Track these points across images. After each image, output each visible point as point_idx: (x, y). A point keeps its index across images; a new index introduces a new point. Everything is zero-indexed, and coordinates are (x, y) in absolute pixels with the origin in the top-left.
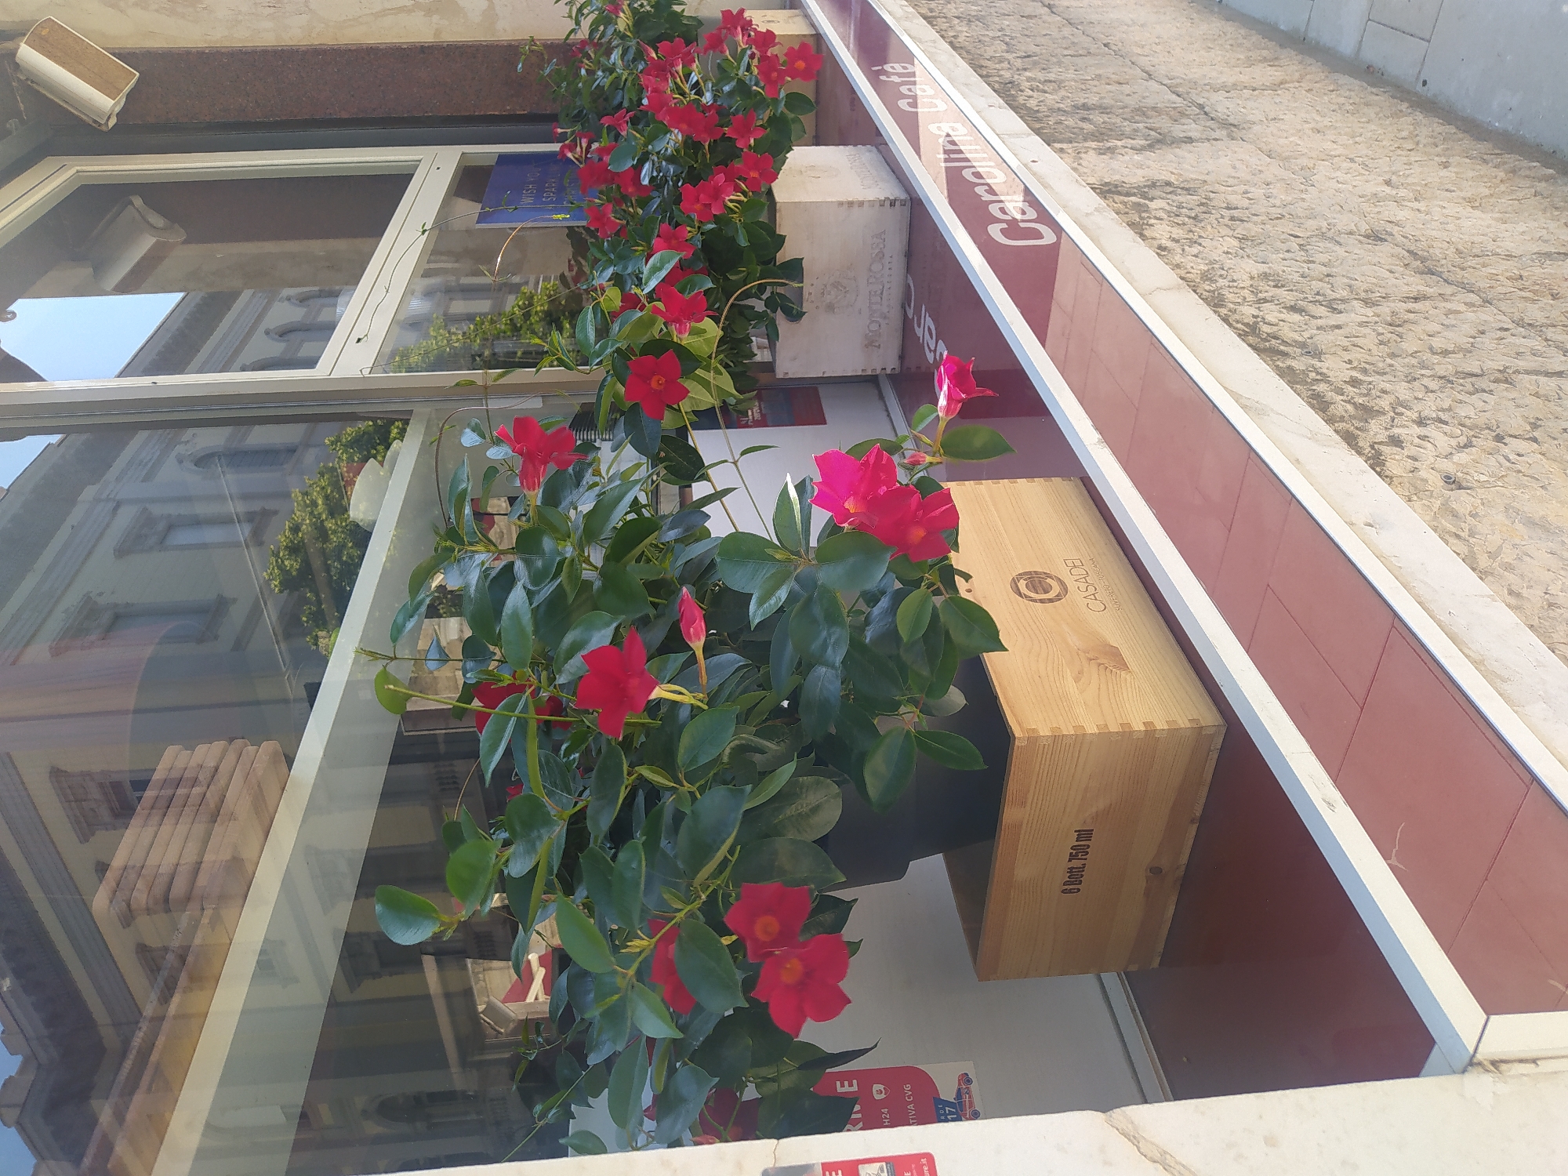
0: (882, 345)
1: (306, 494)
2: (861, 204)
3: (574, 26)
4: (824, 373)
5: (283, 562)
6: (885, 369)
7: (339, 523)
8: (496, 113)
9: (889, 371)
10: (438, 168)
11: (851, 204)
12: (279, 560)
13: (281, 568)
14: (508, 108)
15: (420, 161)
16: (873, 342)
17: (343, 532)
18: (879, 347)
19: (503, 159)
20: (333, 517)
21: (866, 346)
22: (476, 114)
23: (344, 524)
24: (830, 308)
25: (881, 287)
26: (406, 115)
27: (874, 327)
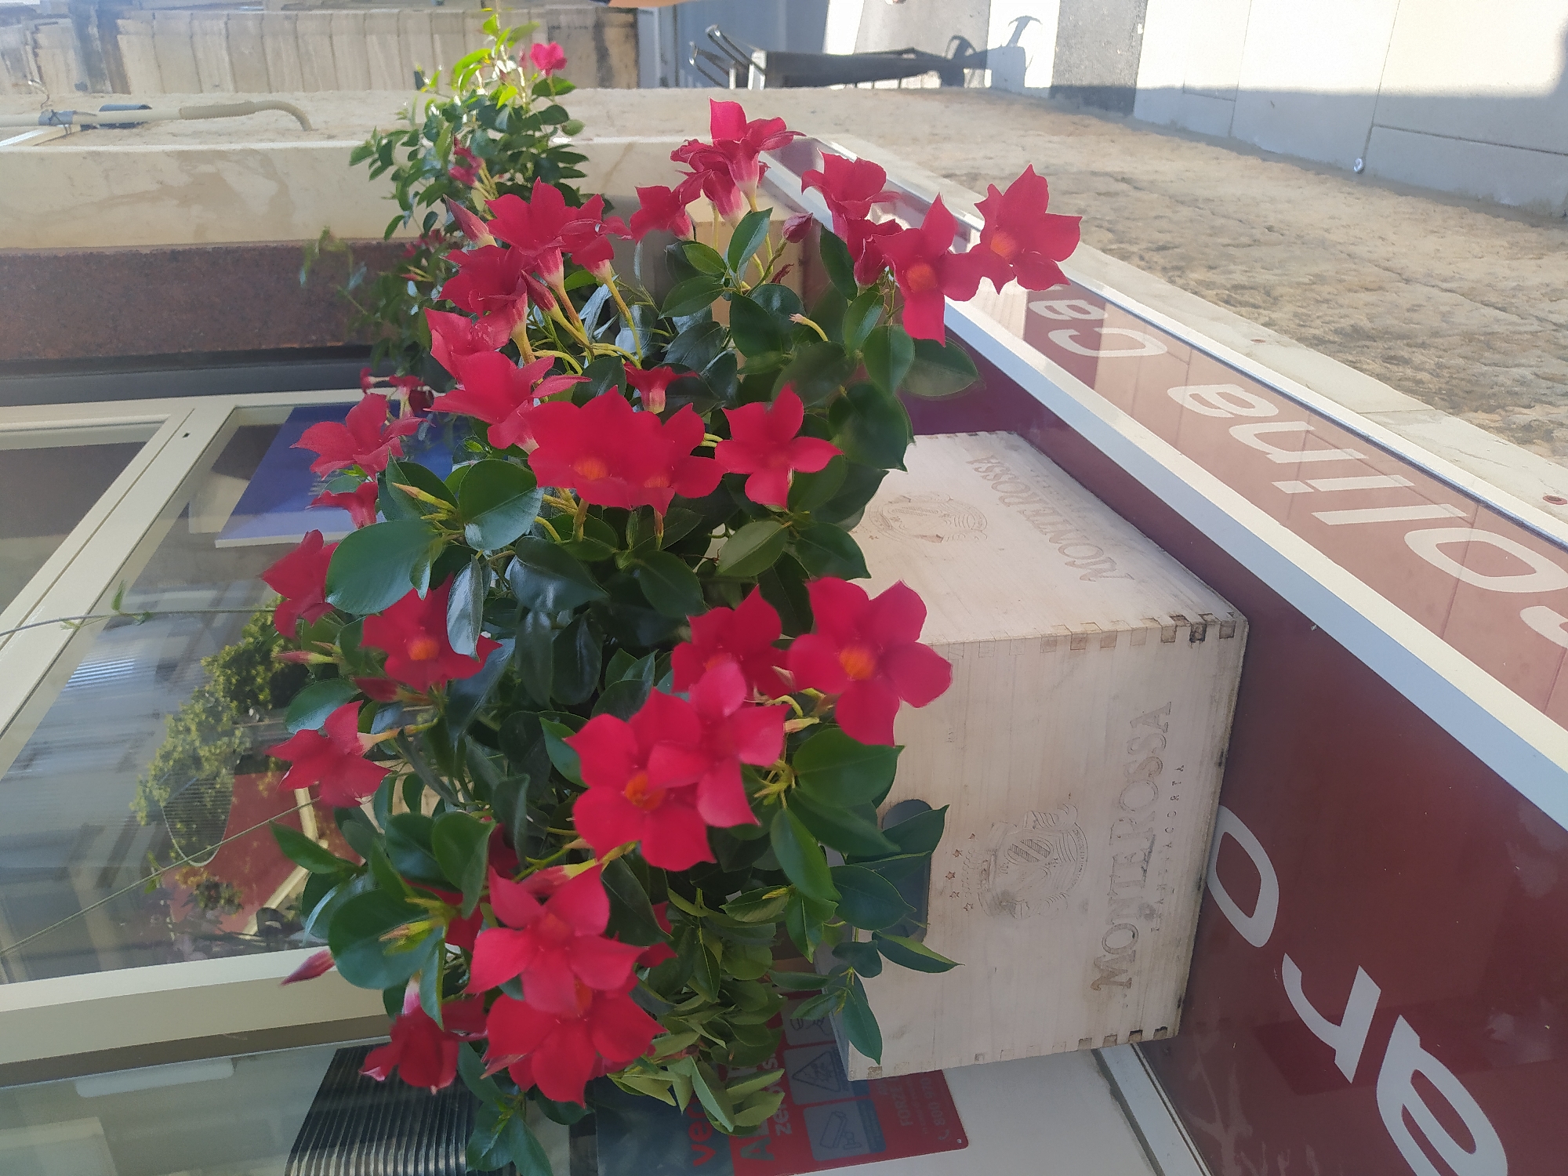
0: (1135, 980)
1: (178, 720)
2: (1109, 640)
3: (400, 212)
4: (976, 1058)
5: (151, 791)
6: (1140, 1031)
7: (213, 751)
8: (296, 346)
9: (1148, 1035)
10: (187, 435)
11: (1078, 642)
12: (148, 790)
13: (149, 799)
14: (314, 338)
15: (162, 422)
16: (1113, 974)
17: (216, 760)
18: (1129, 984)
19: (302, 414)
20: (207, 744)
21: (1096, 986)
22: (264, 347)
23: (218, 751)
24: (1005, 904)
25: (1146, 845)
26: (151, 353)
27: (1120, 939)
